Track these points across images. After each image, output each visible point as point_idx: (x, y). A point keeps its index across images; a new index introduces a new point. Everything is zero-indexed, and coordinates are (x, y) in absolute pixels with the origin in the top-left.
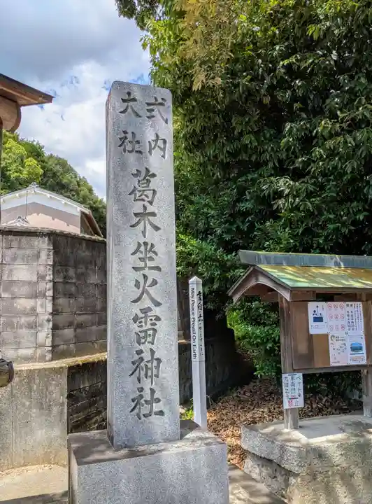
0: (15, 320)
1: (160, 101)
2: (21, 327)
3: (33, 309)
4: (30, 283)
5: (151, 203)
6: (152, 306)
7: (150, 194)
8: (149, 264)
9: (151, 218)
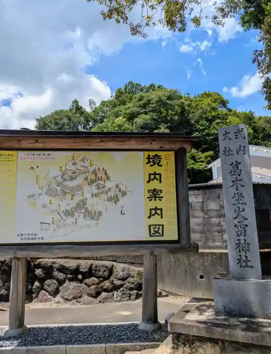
0: (212, 228)
1: (241, 130)
2: (215, 231)
3: (220, 223)
4: (216, 210)
5: (239, 175)
6: (243, 220)
7: (238, 171)
8: (241, 202)
9: (239, 182)
